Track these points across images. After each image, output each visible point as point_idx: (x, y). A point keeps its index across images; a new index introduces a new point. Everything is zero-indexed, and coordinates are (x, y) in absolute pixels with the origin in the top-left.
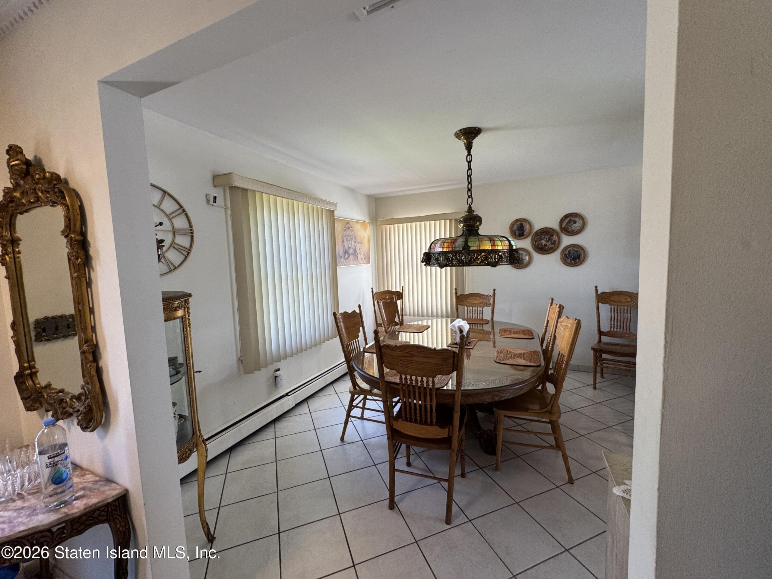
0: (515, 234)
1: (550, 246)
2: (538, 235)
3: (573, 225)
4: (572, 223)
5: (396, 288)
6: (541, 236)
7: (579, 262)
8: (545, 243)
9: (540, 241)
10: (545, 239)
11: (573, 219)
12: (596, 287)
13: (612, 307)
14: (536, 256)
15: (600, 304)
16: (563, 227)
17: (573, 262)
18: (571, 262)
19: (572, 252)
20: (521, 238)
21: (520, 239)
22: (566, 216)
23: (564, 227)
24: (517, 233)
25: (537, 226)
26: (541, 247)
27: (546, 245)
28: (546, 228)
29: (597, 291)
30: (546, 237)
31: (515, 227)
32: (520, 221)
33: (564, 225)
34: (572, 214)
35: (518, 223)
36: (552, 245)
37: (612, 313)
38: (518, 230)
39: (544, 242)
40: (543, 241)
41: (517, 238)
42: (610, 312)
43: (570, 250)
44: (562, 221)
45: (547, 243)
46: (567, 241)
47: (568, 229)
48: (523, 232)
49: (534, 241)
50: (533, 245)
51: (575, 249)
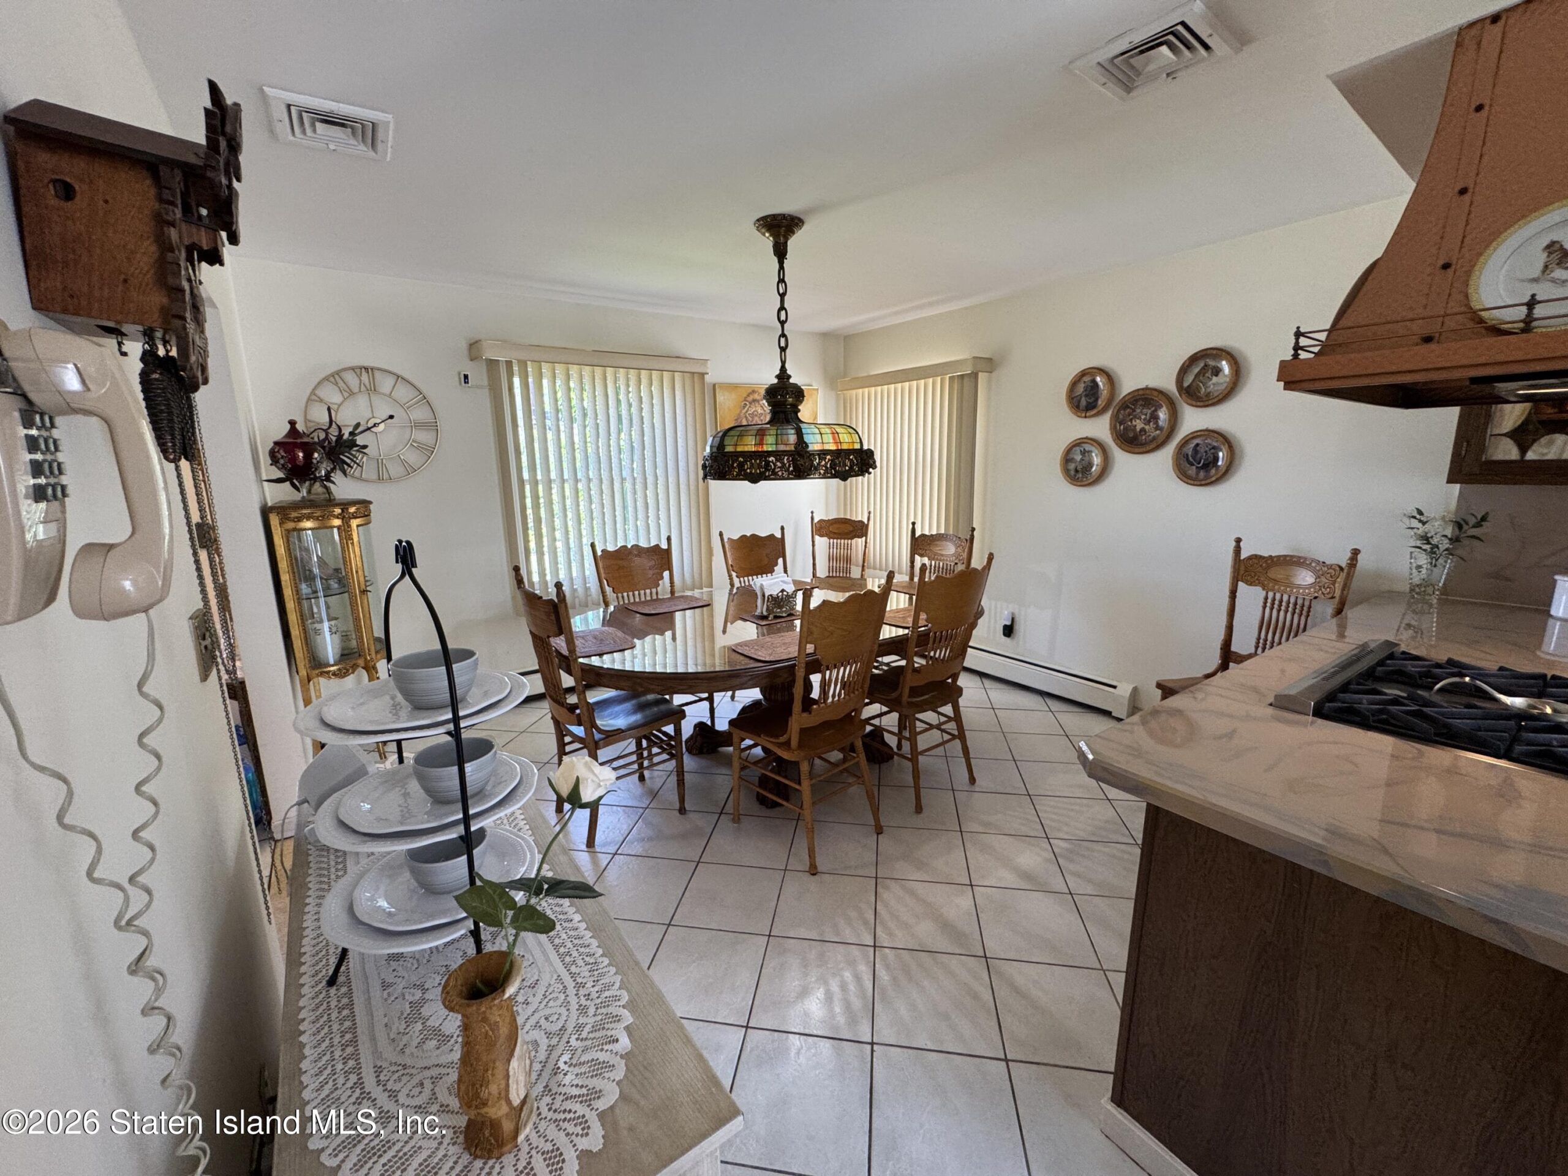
0: (1078, 407)
1: (1152, 435)
2: (1127, 407)
3: (1211, 380)
4: (1208, 374)
5: (861, 516)
6: (1134, 411)
7: (1216, 474)
8: (1143, 425)
9: (1131, 420)
10: (1143, 417)
11: (1212, 363)
12: (1238, 541)
13: (1271, 595)
14: (1120, 457)
15: (1241, 584)
16: (1186, 384)
17: (1202, 474)
18: (1197, 474)
19: (1202, 450)
20: (1088, 414)
21: (1086, 417)
22: (1194, 359)
23: (1189, 386)
24: (1083, 402)
25: (1128, 385)
26: (1131, 435)
27: (1143, 430)
28: (1147, 389)
29: (1238, 550)
30: (1145, 411)
31: (1080, 388)
32: (1088, 373)
33: (1188, 380)
34: (1209, 352)
35: (1087, 379)
36: (1158, 432)
37: (1268, 610)
38: (1086, 396)
39: (1139, 425)
40: (1138, 421)
41: (1079, 414)
42: (1261, 609)
43: (1197, 445)
44: (1184, 370)
45: (1147, 427)
46: (1194, 420)
47: (1198, 389)
48: (1097, 400)
49: (1116, 421)
50: (1113, 429)
51: (1209, 441)
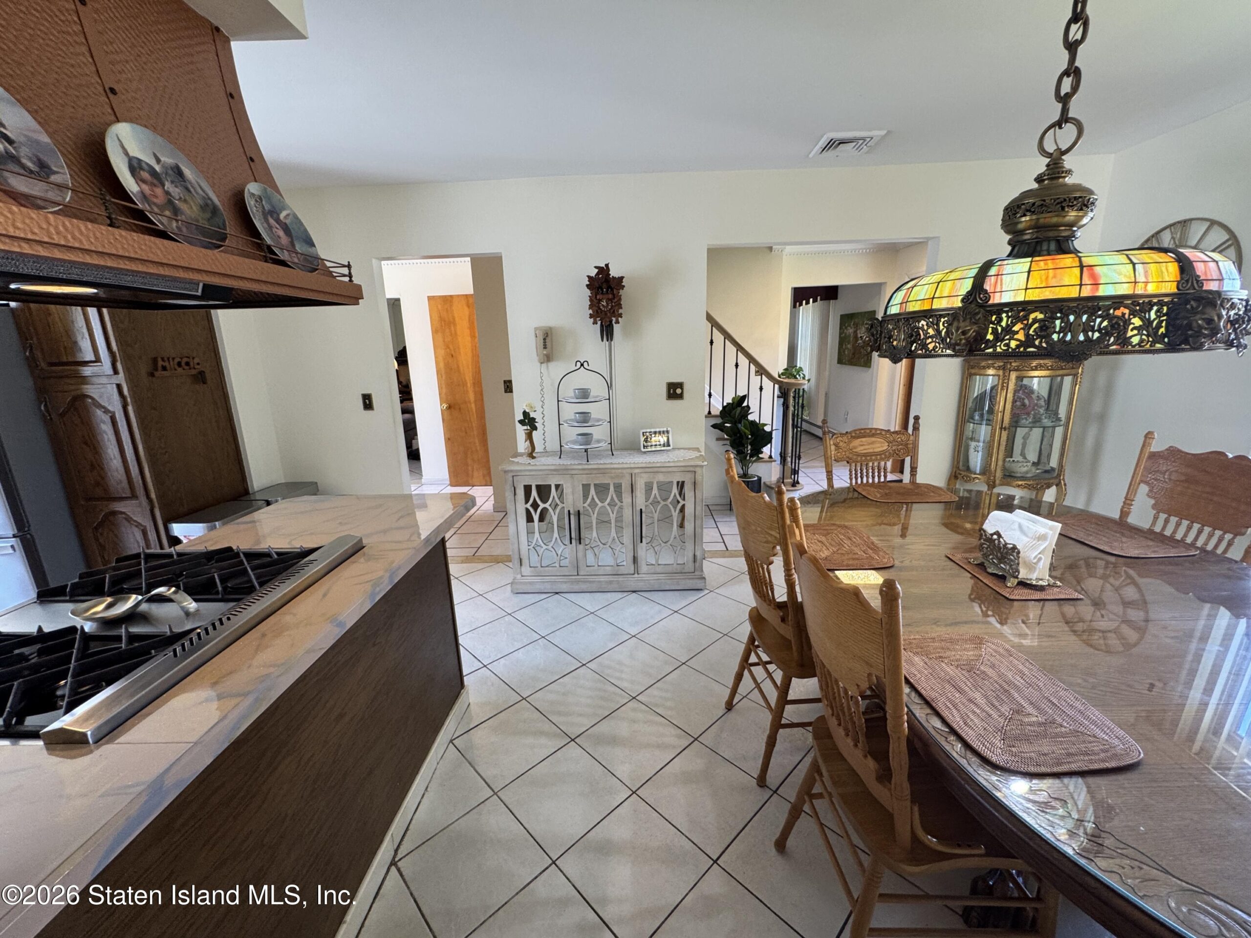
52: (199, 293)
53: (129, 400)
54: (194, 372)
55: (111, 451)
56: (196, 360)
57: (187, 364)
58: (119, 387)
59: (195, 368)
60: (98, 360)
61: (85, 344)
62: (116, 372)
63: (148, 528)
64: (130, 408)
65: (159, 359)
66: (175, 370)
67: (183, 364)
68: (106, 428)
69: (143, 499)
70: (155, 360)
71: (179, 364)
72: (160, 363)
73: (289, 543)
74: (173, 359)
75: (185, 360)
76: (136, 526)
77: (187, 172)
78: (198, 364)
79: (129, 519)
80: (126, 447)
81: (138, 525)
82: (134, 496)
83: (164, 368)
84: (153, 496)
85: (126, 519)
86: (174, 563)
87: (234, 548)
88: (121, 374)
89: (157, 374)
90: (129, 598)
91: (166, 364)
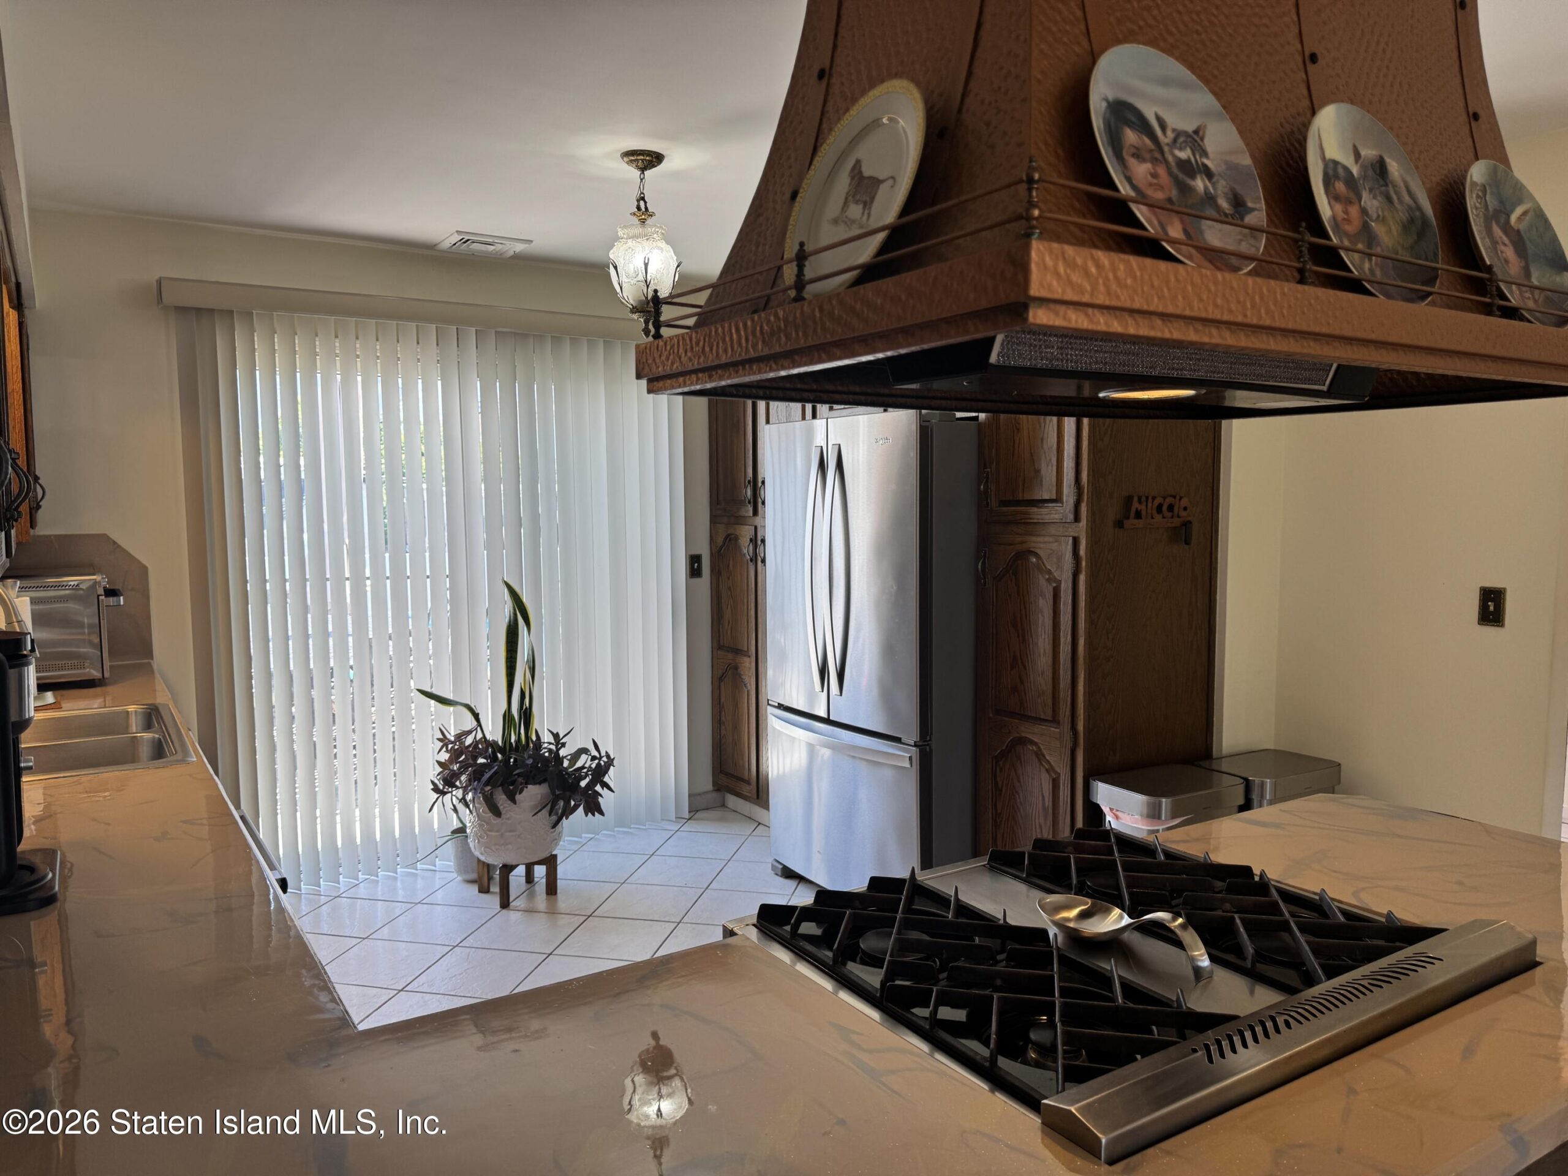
52: (1325, 388)
53: (1084, 564)
54: (1176, 522)
55: (1042, 641)
56: (1185, 502)
57: (1171, 508)
58: (1076, 541)
59: (1179, 517)
60: (1058, 500)
61: (1048, 473)
62: (1077, 519)
63: (1062, 778)
64: (1082, 578)
65: (1136, 499)
66: (1152, 518)
67: (1165, 508)
68: (1044, 605)
69: (1066, 727)
70: (1129, 500)
71: (1159, 509)
72: (1135, 505)
73: (1355, 894)
74: (1154, 498)
75: (1169, 500)
76: (1047, 770)
77: (1394, 168)
78: (1185, 509)
79: (1040, 756)
80: (1062, 640)
81: (1050, 770)
82: (1055, 721)
83: (1138, 515)
84: (1080, 727)
85: (1037, 755)
86: (1160, 868)
87: (1257, 871)
88: (1083, 523)
89: (1128, 523)
90: (1108, 911)
91: (1142, 507)
